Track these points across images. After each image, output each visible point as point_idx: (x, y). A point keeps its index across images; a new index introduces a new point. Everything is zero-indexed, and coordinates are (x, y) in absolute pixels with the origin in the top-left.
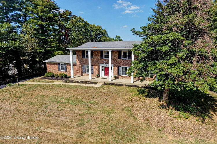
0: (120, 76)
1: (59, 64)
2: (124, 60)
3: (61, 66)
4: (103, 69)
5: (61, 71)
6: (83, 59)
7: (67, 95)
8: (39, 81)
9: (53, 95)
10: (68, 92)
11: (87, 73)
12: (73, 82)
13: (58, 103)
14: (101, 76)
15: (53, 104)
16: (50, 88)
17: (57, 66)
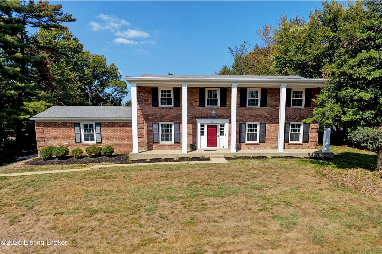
0: (243, 144)
1: (77, 124)
2: (252, 109)
3: (82, 130)
4: (203, 132)
5: (84, 142)
6: (152, 108)
7: (175, 183)
8: (32, 170)
9: (133, 187)
10: (167, 176)
11: (162, 143)
12: (147, 162)
13: (172, 198)
14: (198, 147)
15: (162, 203)
16: (104, 175)
17: (72, 130)
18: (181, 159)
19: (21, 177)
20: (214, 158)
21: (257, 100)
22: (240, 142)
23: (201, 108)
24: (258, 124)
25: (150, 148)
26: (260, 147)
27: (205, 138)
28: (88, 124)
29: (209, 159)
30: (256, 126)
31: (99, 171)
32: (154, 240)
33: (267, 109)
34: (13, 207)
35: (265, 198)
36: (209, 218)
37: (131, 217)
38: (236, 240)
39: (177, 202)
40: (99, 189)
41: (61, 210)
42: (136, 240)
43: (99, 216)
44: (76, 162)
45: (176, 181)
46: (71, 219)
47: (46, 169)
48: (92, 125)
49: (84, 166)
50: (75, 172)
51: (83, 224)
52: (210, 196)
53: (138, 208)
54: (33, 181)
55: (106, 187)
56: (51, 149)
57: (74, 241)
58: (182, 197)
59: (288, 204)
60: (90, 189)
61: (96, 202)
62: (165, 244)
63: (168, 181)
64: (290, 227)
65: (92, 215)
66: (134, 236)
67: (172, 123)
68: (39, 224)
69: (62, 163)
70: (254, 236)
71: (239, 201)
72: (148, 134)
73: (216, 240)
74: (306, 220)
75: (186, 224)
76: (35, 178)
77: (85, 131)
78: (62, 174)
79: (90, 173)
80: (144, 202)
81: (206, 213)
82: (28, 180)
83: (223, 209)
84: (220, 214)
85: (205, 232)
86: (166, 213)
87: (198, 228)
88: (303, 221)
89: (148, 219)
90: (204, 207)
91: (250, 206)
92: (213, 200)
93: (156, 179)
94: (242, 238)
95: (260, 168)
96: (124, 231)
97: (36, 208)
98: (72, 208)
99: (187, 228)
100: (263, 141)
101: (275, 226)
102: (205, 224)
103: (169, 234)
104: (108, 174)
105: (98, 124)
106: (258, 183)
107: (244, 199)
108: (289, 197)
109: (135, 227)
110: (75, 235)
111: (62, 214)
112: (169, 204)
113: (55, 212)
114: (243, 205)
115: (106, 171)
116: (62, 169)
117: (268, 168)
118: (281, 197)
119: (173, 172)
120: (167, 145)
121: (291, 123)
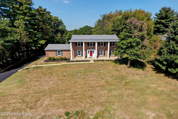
2: (101, 47)
4: (89, 53)
7: (81, 69)
9: (72, 70)
10: (79, 67)
11: (78, 56)
12: (74, 62)
13: (80, 73)
15: (79, 74)
17: (55, 52)
18: (83, 61)
19: (46, 66)
20: (91, 61)
21: (103, 45)
22: (98, 55)
25: (75, 57)
26: (104, 57)
29: (89, 61)
30: (103, 51)
31: (64, 65)
32: (77, 82)
34: (48, 75)
35: (100, 73)
36: (88, 77)
37: (72, 77)
38: (92, 82)
39: (81, 74)
40: (65, 70)
41: (58, 75)
42: (74, 82)
43: (66, 77)
44: (57, 61)
45: (81, 68)
46: (61, 77)
47: (50, 64)
48: (60, 51)
49: (59, 63)
50: (58, 65)
51: (63, 79)
52: (88, 72)
53: (74, 75)
54: (49, 68)
55: (66, 70)
56: (50, 58)
57: (62, 82)
58: (83, 73)
59: (104, 74)
60: (63, 70)
61: (65, 74)
62: (79, 83)
63: (80, 68)
64: (103, 79)
65: (65, 77)
66: (73, 81)
67: (81, 51)
68: (55, 78)
70: (95, 81)
71: (94, 73)
72: (74, 54)
73: (88, 82)
74: (106, 78)
75: (83, 79)
77: (58, 52)
78: (55, 65)
79: (62, 65)
80: (75, 74)
81: (87, 76)
82: (48, 67)
83: (91, 76)
84: (90, 76)
85: (87, 80)
86: (79, 76)
87: (85, 80)
89: (76, 78)
90: (87, 75)
91: (96, 75)
92: (89, 73)
93: (77, 68)
94: (93, 82)
96: (72, 80)
97: (53, 75)
98: (60, 75)
99: (83, 80)
101: (100, 79)
102: (87, 79)
103: (80, 81)
104: (66, 66)
105: (62, 51)
106: (99, 69)
107: (96, 73)
109: (73, 79)
110: (62, 81)
111: (58, 76)
112: (80, 74)
113: (57, 76)
114: (95, 74)
116: (54, 63)
117: (103, 65)
118: (103, 72)
119: (81, 66)
120: (80, 56)
121: (112, 50)
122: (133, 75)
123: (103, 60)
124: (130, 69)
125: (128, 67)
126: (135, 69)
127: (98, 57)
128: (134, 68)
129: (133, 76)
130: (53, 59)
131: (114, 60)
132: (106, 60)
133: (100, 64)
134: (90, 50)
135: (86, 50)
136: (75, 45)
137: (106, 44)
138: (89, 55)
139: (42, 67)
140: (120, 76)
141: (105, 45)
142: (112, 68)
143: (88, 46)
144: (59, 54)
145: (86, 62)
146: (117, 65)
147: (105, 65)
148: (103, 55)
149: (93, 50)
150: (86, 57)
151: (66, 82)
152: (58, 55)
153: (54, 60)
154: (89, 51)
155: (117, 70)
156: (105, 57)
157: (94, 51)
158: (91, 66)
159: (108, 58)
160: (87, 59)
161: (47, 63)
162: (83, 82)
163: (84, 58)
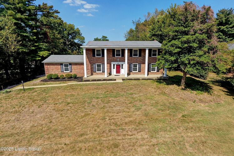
1: (61, 64)
2: (135, 58)
4: (114, 67)
6: (93, 58)
7: (100, 92)
8: (44, 84)
9: (83, 93)
10: (97, 89)
11: (97, 72)
12: (90, 81)
13: (98, 98)
14: (112, 74)
15: (94, 100)
16: (73, 88)
17: (59, 67)
18: (104, 80)
19: (40, 88)
20: (118, 79)
21: (137, 54)
22: (130, 72)
23: (113, 57)
24: (138, 64)
25: (92, 74)
26: (138, 74)
27: (115, 70)
28: (66, 64)
29: (115, 80)
30: (137, 65)
31: (71, 86)
32: (89, 114)
33: (141, 58)
34: (38, 101)
35: (133, 98)
36: (110, 106)
37: (82, 105)
38: (118, 115)
39: (99, 100)
40: (70, 94)
41: (56, 103)
42: (83, 114)
43: (71, 105)
44: (62, 81)
45: (100, 90)
46: (60, 106)
47: (50, 84)
48: (68, 65)
49: (65, 83)
50: (61, 86)
51: (64, 108)
52: (112, 97)
53: (85, 102)
54: (45, 90)
55: (73, 93)
56: (51, 75)
57: (61, 114)
58: (102, 98)
59: (140, 101)
60: (67, 94)
61: (69, 99)
62: (93, 116)
63: (97, 91)
64: (138, 109)
65: (68, 105)
66: (82, 113)
67: (101, 64)
68: (49, 108)
69: (56, 81)
70: (124, 113)
71: (122, 99)
72: (91, 69)
73: (110, 115)
74: (145, 107)
75: (101, 108)
76: (46, 89)
77: (65, 67)
78: (56, 87)
79: (67, 87)
80: (87, 100)
81: (109, 104)
82: (43, 89)
83: (116, 103)
84: (114, 104)
85: (108, 112)
86: (95, 104)
87: (106, 110)
88: (144, 108)
89: (88, 106)
90: (109, 102)
91: (126, 101)
92: (113, 99)
93: (93, 90)
94: (120, 114)
95: (134, 85)
96: (79, 111)
97: (47, 101)
98: (60, 102)
99: (101, 110)
100: (140, 71)
101: (133, 109)
102: (108, 108)
103: (95, 112)
104: (74, 87)
105: (70, 64)
106: (132, 92)
107: (125, 98)
108: (142, 98)
109: (83, 109)
110: (62, 112)
111: (57, 104)
112: (96, 100)
113: (54, 103)
114: (124, 101)
115: (73, 86)
116: (56, 84)
117: (138, 85)
118: (139, 98)
119: (99, 87)
120: (99, 73)
121: (152, 64)
122: (194, 102)
123: (139, 79)
124: (185, 92)
125: (183, 89)
126: (195, 92)
127: (129, 74)
128: (192, 90)
129: (194, 104)
130: (55, 77)
131: (156, 79)
132: (143, 79)
133: (133, 84)
134: (116, 63)
135: (109, 63)
136: (92, 54)
137: (142, 54)
138: (114, 71)
139: (34, 89)
140: (170, 103)
141: (140, 55)
142: (153, 90)
143: (114, 55)
144: (66, 70)
145: (108, 82)
146: (163, 85)
147: (141, 86)
148: (137, 71)
149: (120, 63)
150: (110, 74)
151: (67, 115)
152: (65, 72)
153: (57, 78)
154: (114, 65)
155: (164, 94)
156: (141, 74)
157: (122, 65)
158: (117, 86)
159: (146, 76)
160: (110, 77)
161: (44, 83)
162: (101, 115)
163: (106, 76)
